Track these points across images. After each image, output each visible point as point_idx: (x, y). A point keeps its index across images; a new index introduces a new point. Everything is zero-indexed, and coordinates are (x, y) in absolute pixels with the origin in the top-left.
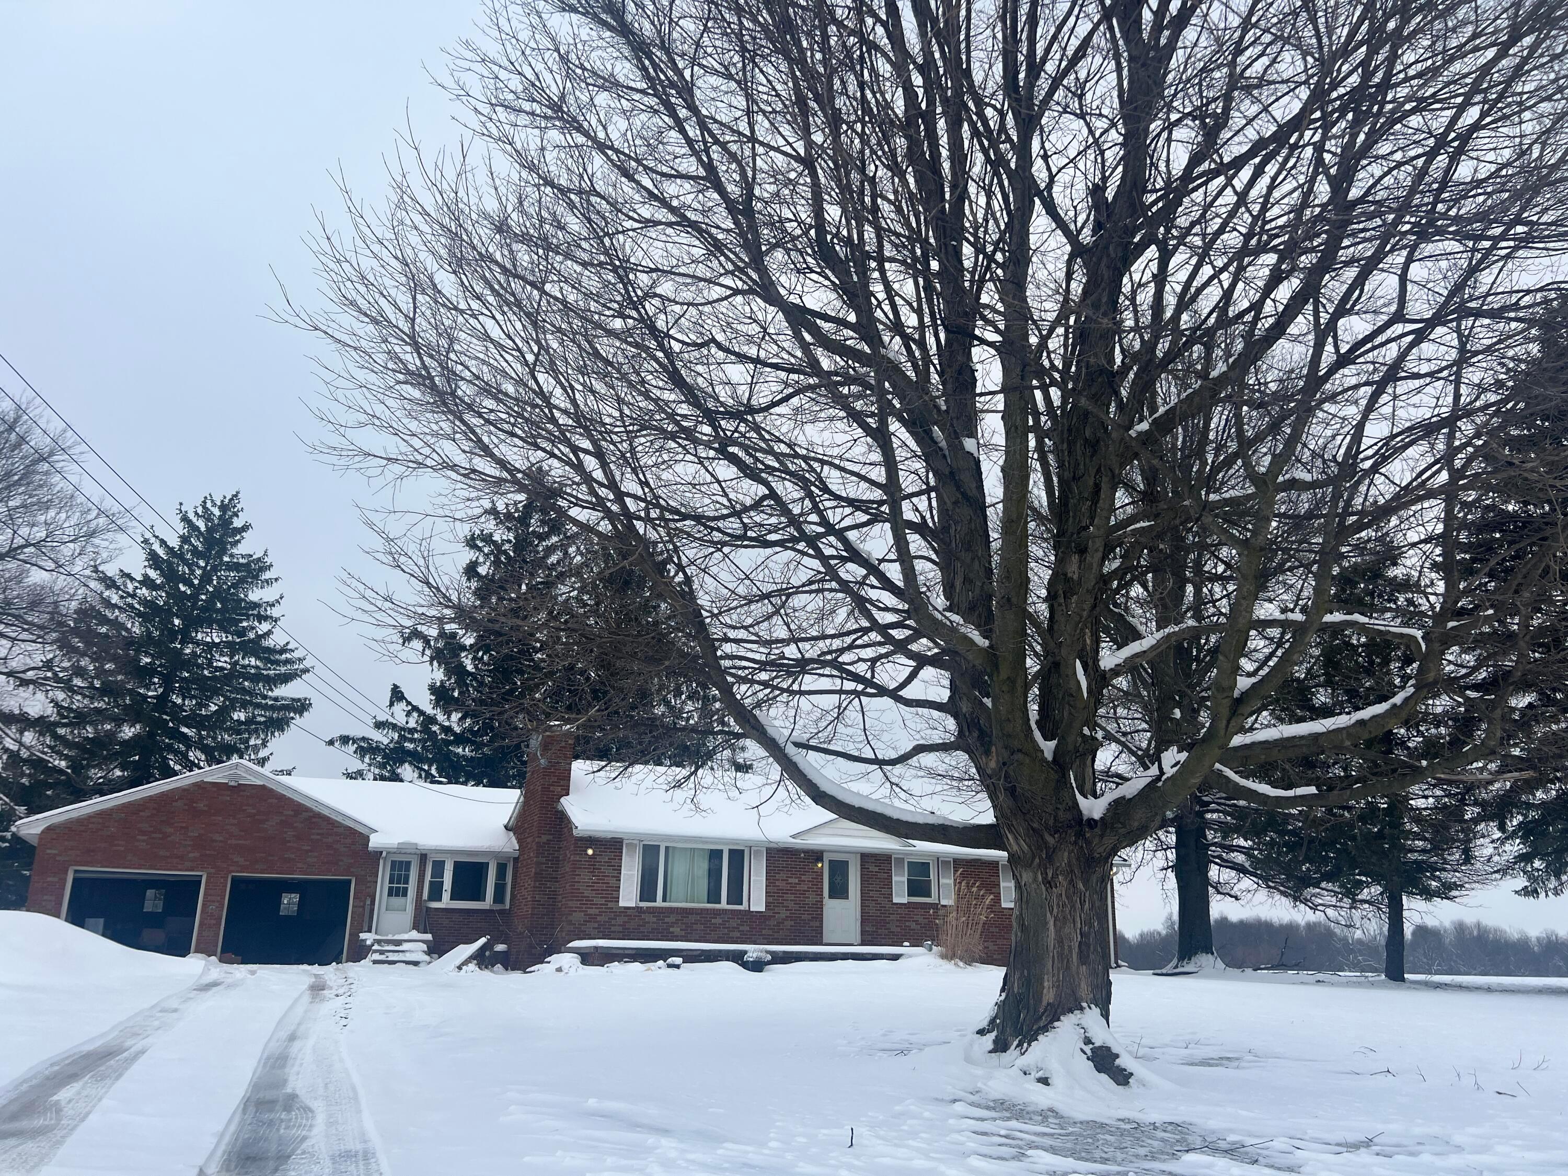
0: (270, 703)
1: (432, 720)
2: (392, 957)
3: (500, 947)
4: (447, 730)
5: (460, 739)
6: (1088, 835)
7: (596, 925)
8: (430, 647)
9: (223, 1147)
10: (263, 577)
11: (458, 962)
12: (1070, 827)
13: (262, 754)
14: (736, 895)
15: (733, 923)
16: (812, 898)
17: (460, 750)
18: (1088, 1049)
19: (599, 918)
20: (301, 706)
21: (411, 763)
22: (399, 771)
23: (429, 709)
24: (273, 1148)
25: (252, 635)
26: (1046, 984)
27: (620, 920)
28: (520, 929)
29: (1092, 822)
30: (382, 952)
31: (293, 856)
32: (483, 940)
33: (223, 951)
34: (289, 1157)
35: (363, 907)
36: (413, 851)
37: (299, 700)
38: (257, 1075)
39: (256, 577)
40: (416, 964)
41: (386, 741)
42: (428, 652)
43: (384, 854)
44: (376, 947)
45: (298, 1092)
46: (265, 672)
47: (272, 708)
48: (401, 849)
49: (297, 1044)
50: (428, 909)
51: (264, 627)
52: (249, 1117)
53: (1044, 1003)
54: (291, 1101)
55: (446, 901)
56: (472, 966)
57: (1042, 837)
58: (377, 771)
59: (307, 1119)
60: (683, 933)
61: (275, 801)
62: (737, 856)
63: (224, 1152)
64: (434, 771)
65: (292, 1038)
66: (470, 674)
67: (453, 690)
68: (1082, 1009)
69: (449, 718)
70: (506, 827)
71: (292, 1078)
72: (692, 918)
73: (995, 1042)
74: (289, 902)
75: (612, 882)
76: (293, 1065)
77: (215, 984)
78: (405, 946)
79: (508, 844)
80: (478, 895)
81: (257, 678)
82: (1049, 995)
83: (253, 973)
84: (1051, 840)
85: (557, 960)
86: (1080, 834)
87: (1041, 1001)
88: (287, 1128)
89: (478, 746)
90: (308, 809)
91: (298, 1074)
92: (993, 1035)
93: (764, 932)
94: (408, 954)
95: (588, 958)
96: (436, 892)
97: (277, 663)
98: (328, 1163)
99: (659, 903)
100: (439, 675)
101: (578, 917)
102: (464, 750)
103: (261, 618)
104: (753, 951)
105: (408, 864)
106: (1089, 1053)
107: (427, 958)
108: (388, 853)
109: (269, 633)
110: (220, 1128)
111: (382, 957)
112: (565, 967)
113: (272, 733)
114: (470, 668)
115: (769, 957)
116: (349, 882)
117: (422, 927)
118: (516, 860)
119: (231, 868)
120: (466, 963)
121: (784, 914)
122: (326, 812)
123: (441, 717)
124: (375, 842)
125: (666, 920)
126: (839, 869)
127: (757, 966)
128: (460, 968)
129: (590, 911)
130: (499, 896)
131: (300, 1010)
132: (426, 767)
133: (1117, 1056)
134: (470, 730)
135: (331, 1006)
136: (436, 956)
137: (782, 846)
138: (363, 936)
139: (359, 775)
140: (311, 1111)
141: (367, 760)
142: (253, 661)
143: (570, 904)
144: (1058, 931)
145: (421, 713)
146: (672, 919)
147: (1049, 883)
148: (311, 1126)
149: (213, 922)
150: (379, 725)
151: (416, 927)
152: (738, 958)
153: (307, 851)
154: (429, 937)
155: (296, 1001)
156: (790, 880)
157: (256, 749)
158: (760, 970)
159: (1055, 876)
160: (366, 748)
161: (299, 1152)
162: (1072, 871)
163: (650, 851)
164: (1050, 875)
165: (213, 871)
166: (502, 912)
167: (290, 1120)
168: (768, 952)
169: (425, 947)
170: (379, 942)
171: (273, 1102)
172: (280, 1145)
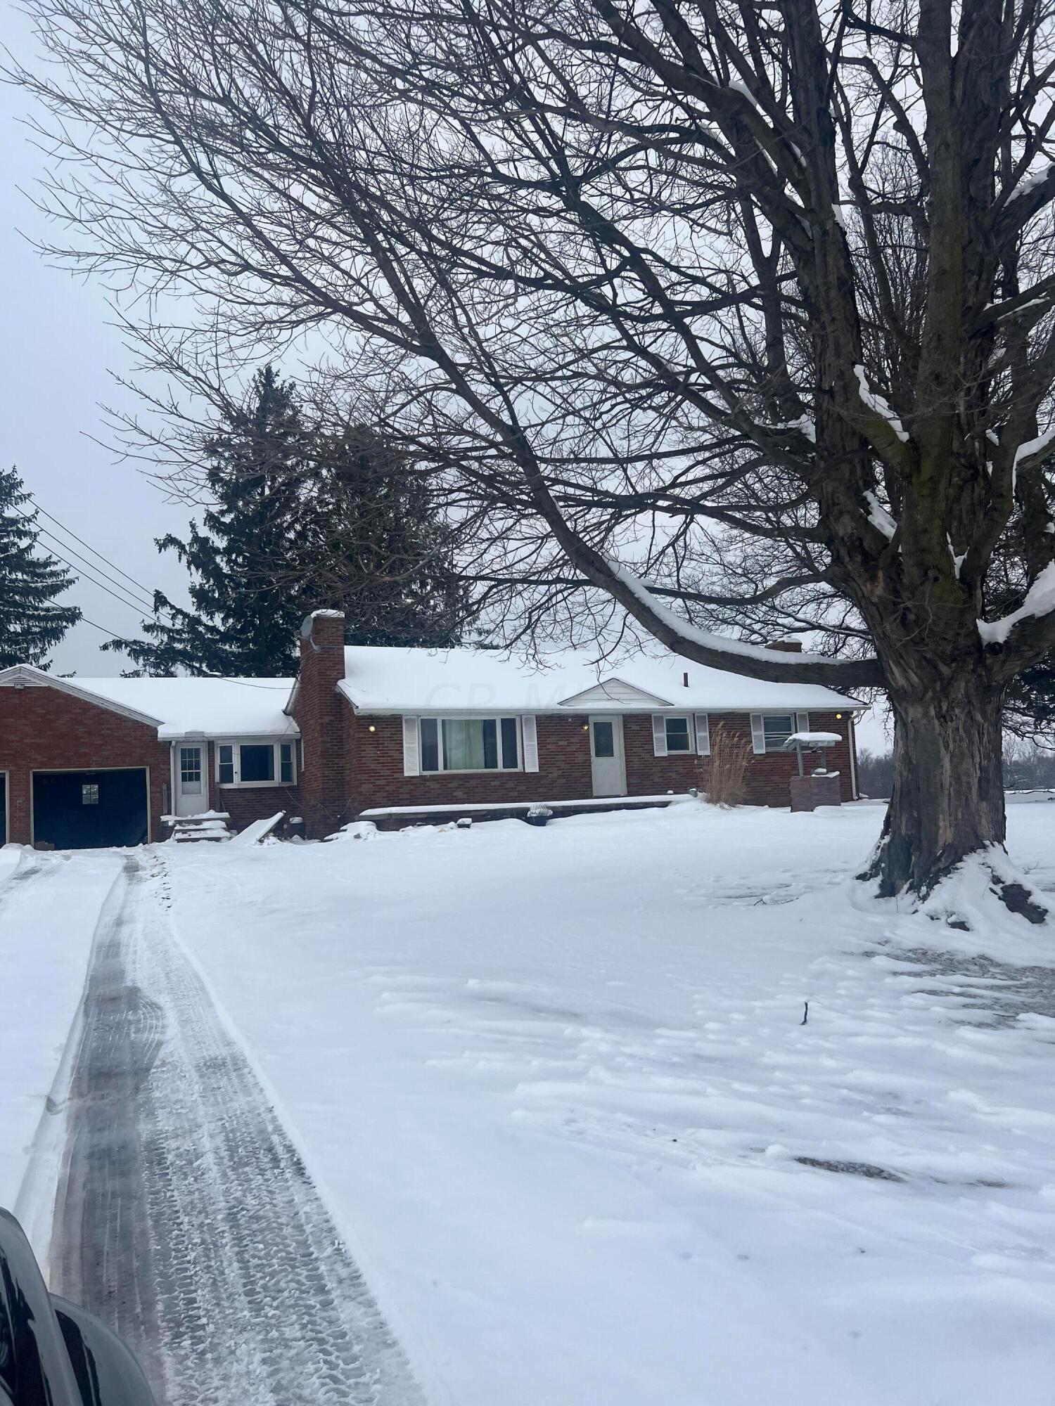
0: (42, 613)
1: (197, 621)
2: (194, 835)
3: (296, 820)
4: (213, 629)
5: (226, 637)
6: (988, 662)
7: (385, 794)
8: (185, 552)
9: (70, 1062)
10: (16, 494)
11: (259, 835)
12: (969, 654)
13: (43, 661)
14: (511, 760)
15: (511, 784)
16: (580, 758)
17: (227, 647)
18: (998, 888)
19: (387, 788)
20: (72, 616)
21: (182, 662)
22: (173, 669)
23: (192, 610)
24: (127, 1058)
25: (14, 551)
26: (941, 824)
27: (406, 789)
28: (312, 802)
29: (994, 648)
30: (184, 832)
31: (88, 751)
32: (279, 815)
33: (36, 840)
34: (148, 1070)
35: (161, 792)
36: (200, 739)
37: (69, 609)
38: (92, 967)
39: (9, 494)
40: (217, 839)
41: (156, 643)
42: (184, 558)
43: (173, 743)
44: (178, 827)
45: (139, 985)
46: (33, 585)
47: (45, 618)
48: (189, 738)
49: (125, 931)
50: (221, 790)
51: (24, 543)
52: (93, 1021)
53: (941, 843)
54: (133, 997)
55: (237, 782)
56: (272, 839)
57: (935, 667)
58: (152, 671)
59: (157, 1019)
60: (465, 796)
61: (61, 701)
62: (509, 725)
63: (73, 1068)
64: (204, 668)
65: (119, 923)
66: (227, 576)
67: (214, 591)
68: (985, 847)
69: (211, 619)
70: (285, 712)
71: (129, 968)
72: (473, 783)
73: (881, 886)
74: (90, 792)
75: (396, 754)
76: (127, 953)
77: (33, 872)
78: (205, 825)
79: (290, 727)
80: (266, 774)
81: (26, 591)
82: (946, 834)
83: (67, 858)
84: (945, 670)
85: (353, 828)
86: (980, 661)
87: (936, 842)
88: (137, 1031)
89: (244, 644)
90: (94, 707)
91: (134, 963)
92: (878, 879)
93: (540, 790)
94: (208, 832)
95: (383, 824)
96: (227, 775)
97: (42, 576)
98: (196, 1077)
99: (441, 770)
100: (197, 578)
101: (366, 788)
102: (231, 647)
103: (21, 534)
104: (535, 808)
105: (198, 751)
106: (1000, 893)
107: (227, 834)
108: (177, 742)
109: (30, 547)
110: (64, 1041)
111: (185, 836)
112: (363, 834)
113: (49, 642)
114: (226, 570)
115: (551, 812)
116: (144, 770)
117: (218, 807)
118: (298, 741)
119: (32, 765)
120: (266, 835)
121: (556, 773)
122: (112, 708)
123: (205, 619)
124: (163, 732)
125: (450, 785)
126: (604, 730)
127: (540, 821)
128: (261, 841)
129: (378, 782)
130: (286, 775)
131: (120, 892)
132: (198, 665)
133: (1029, 894)
134: (233, 627)
135: (149, 887)
136: (235, 831)
137: (550, 713)
138: (164, 818)
139: (136, 674)
140: (160, 1008)
141: (141, 661)
142: (20, 576)
143: (359, 777)
144: (955, 767)
145: (186, 615)
146: (454, 784)
147: (944, 717)
148: (163, 1027)
149: (22, 814)
150: (148, 628)
151: (212, 806)
152: (521, 815)
153: (101, 745)
154: (226, 815)
155: (115, 883)
156: (560, 743)
157: (36, 657)
158: (543, 824)
159: (951, 708)
160: (138, 650)
161: (157, 1063)
162: (969, 702)
163: (428, 725)
164: (945, 708)
165: (14, 768)
166: (290, 788)
167: (140, 1020)
168: (549, 808)
169: (223, 824)
170: (180, 822)
171: (114, 999)
172: (133, 1054)
